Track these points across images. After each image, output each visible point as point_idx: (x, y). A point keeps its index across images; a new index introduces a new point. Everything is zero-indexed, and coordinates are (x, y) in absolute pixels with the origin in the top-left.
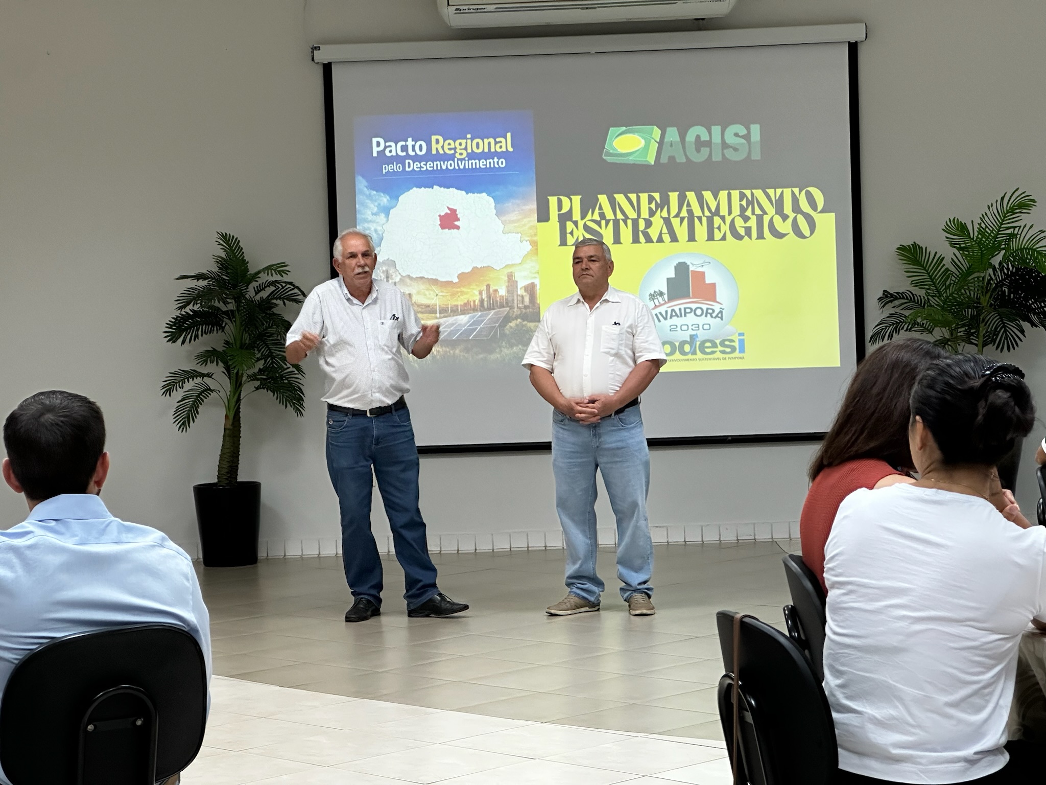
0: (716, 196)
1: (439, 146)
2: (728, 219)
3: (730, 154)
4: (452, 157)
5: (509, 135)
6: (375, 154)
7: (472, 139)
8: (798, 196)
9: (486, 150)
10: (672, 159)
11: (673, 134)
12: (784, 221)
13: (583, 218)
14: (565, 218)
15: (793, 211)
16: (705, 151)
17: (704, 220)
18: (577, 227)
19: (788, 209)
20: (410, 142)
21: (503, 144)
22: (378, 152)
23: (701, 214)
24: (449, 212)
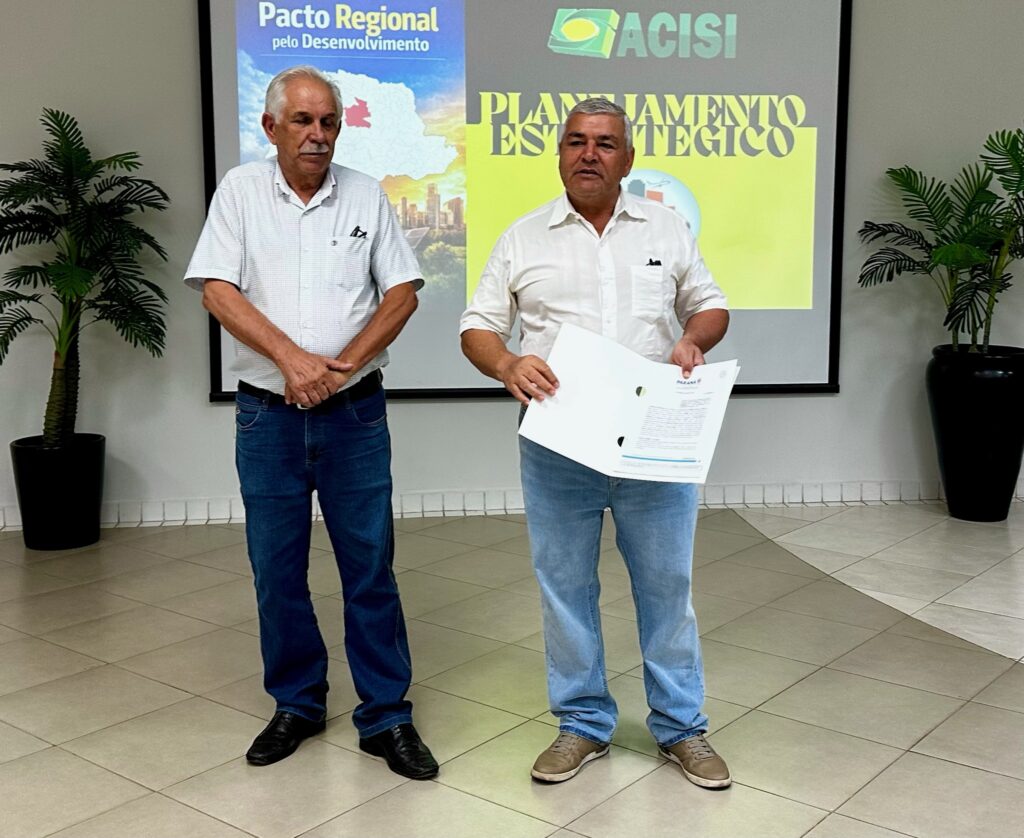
0: (680, 101)
1: (346, 19)
2: (694, 130)
3: (701, 51)
4: (362, 34)
5: (434, 10)
6: (263, 23)
7: (388, 12)
8: (776, 105)
9: (405, 28)
10: (631, 52)
11: (633, 21)
12: (759, 134)
13: (522, 120)
14: (500, 119)
15: (771, 123)
16: (671, 45)
17: (666, 130)
18: (514, 131)
19: (764, 119)
20: (308, 11)
21: (427, 21)
22: (267, 21)
23: (662, 123)
24: (357, 104)
